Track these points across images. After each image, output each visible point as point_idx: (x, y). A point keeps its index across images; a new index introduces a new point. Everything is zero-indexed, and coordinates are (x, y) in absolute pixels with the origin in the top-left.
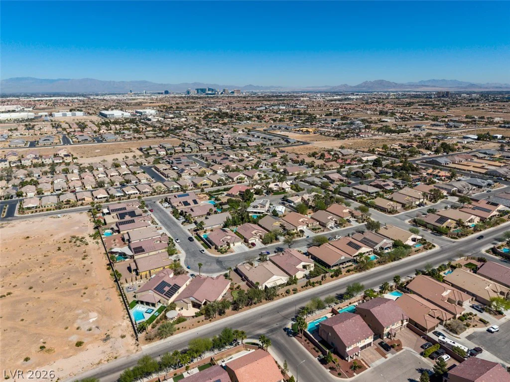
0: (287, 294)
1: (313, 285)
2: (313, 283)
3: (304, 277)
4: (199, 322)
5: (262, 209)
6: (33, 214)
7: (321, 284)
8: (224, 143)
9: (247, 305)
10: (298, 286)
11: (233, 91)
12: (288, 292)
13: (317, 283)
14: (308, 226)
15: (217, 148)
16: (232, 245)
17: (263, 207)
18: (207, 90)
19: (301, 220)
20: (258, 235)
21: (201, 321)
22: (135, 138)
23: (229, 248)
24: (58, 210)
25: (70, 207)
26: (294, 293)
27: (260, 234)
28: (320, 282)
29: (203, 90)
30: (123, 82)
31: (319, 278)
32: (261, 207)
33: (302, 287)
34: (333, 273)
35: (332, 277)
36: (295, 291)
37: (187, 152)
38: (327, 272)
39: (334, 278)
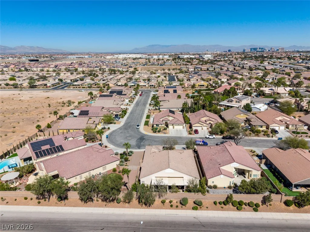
0: (180, 205)
1: (239, 206)
2: (240, 203)
3: (230, 187)
4: (26, 199)
5: (237, 104)
6: (74, 89)
7: (256, 210)
8: (245, 67)
9: (105, 200)
10: (207, 199)
11: (278, 49)
12: (183, 203)
13: (249, 204)
14: (287, 127)
15: (236, 69)
16: (170, 127)
17: (239, 102)
18: (258, 49)
19: (279, 119)
20: (208, 122)
21: (29, 198)
22: (183, 64)
23: (165, 129)
24: (89, 89)
25: (96, 88)
26: (194, 209)
27: (212, 122)
28: (257, 205)
29: (255, 49)
30: (205, 46)
31: (257, 198)
32: (236, 102)
33: (215, 203)
34: (291, 198)
35: (287, 203)
36: (198, 205)
37: (210, 71)
38: (278, 193)
39: (293, 207)
